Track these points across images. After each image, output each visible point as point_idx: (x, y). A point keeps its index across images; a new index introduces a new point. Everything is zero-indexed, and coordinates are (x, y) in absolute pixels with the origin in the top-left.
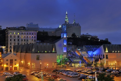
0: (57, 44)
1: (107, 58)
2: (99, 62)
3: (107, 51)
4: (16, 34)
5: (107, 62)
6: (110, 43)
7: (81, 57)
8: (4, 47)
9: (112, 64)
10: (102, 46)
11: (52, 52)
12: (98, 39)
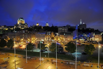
0: (73, 32)
1: (94, 37)
2: (91, 39)
3: (94, 34)
4: (61, 29)
5: (94, 39)
6: (99, 31)
7: (84, 37)
8: (57, 33)
9: (96, 39)
10: (92, 32)
11: (71, 35)
12: (94, 30)
